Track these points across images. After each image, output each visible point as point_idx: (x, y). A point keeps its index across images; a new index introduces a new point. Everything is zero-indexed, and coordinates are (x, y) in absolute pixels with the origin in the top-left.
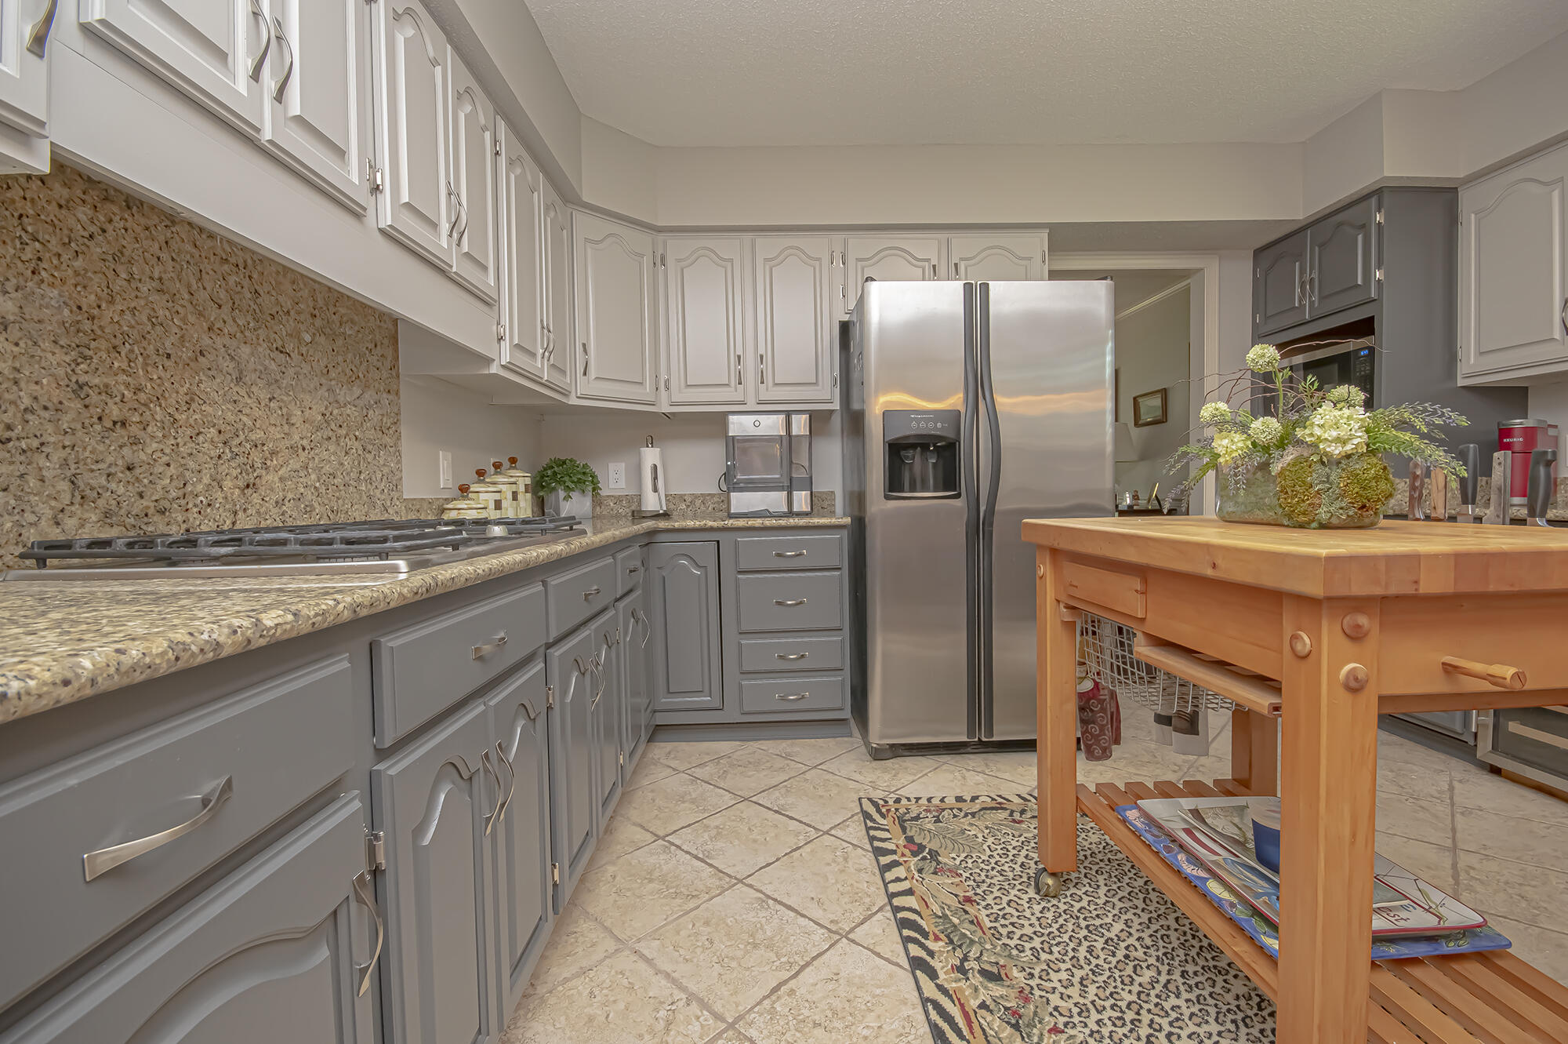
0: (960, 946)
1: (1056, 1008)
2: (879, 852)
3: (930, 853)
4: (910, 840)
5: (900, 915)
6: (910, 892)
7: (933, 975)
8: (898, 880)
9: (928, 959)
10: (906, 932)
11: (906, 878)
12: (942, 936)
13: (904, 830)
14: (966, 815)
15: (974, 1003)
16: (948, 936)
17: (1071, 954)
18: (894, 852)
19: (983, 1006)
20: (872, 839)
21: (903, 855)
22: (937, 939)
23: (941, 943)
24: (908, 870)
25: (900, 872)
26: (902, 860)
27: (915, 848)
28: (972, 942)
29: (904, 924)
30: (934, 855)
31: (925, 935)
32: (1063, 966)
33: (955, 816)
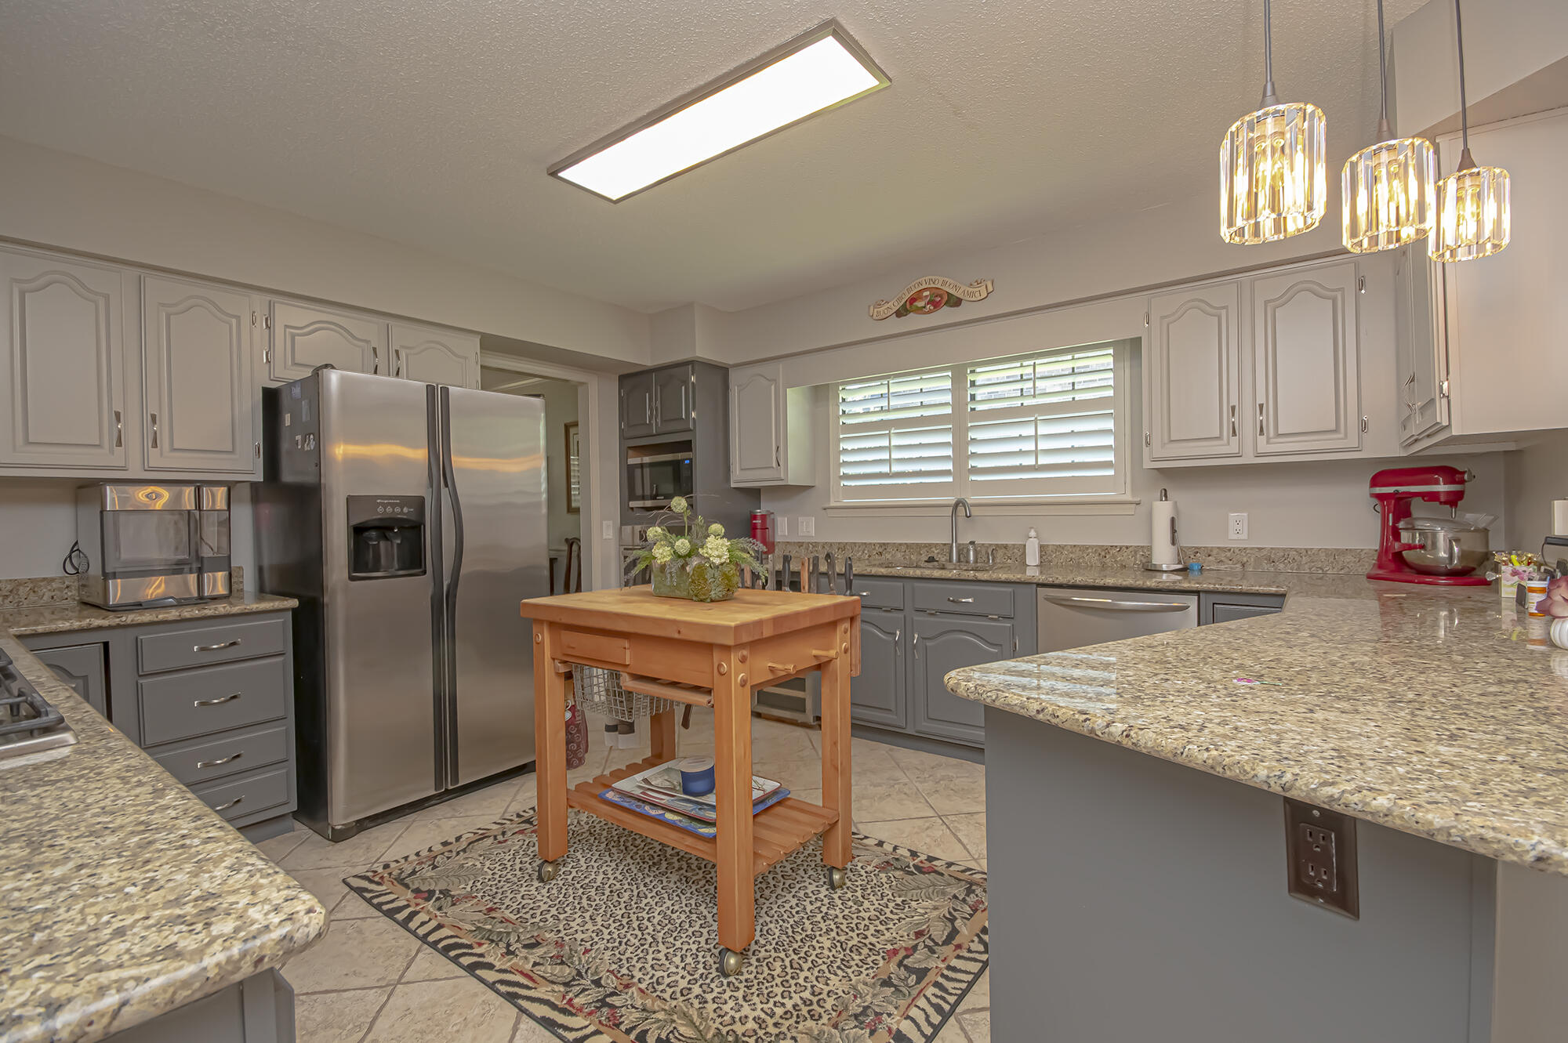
0: (501, 940)
1: (582, 940)
2: (390, 914)
3: (441, 892)
4: (417, 891)
5: (440, 946)
6: (440, 927)
7: (490, 966)
8: (423, 924)
9: (481, 959)
10: (452, 954)
11: (430, 920)
12: (483, 941)
13: (407, 886)
14: (458, 853)
15: (529, 966)
16: (488, 939)
17: (578, 907)
18: (408, 906)
19: (535, 964)
20: (378, 907)
21: (417, 905)
22: (480, 945)
23: (485, 946)
24: (429, 912)
25: (423, 917)
26: (418, 908)
27: (426, 895)
28: (508, 934)
29: (445, 951)
30: (445, 893)
31: (470, 947)
32: (576, 916)
33: (448, 858)
